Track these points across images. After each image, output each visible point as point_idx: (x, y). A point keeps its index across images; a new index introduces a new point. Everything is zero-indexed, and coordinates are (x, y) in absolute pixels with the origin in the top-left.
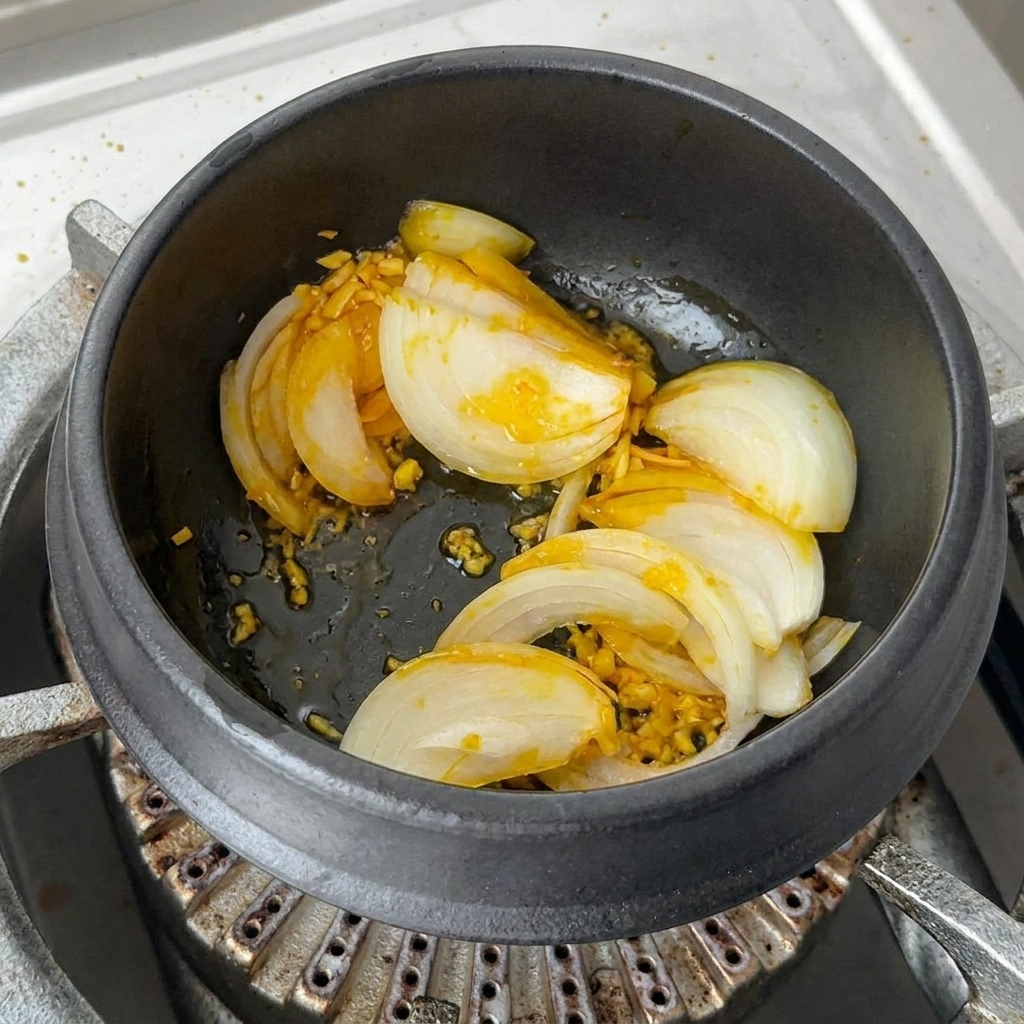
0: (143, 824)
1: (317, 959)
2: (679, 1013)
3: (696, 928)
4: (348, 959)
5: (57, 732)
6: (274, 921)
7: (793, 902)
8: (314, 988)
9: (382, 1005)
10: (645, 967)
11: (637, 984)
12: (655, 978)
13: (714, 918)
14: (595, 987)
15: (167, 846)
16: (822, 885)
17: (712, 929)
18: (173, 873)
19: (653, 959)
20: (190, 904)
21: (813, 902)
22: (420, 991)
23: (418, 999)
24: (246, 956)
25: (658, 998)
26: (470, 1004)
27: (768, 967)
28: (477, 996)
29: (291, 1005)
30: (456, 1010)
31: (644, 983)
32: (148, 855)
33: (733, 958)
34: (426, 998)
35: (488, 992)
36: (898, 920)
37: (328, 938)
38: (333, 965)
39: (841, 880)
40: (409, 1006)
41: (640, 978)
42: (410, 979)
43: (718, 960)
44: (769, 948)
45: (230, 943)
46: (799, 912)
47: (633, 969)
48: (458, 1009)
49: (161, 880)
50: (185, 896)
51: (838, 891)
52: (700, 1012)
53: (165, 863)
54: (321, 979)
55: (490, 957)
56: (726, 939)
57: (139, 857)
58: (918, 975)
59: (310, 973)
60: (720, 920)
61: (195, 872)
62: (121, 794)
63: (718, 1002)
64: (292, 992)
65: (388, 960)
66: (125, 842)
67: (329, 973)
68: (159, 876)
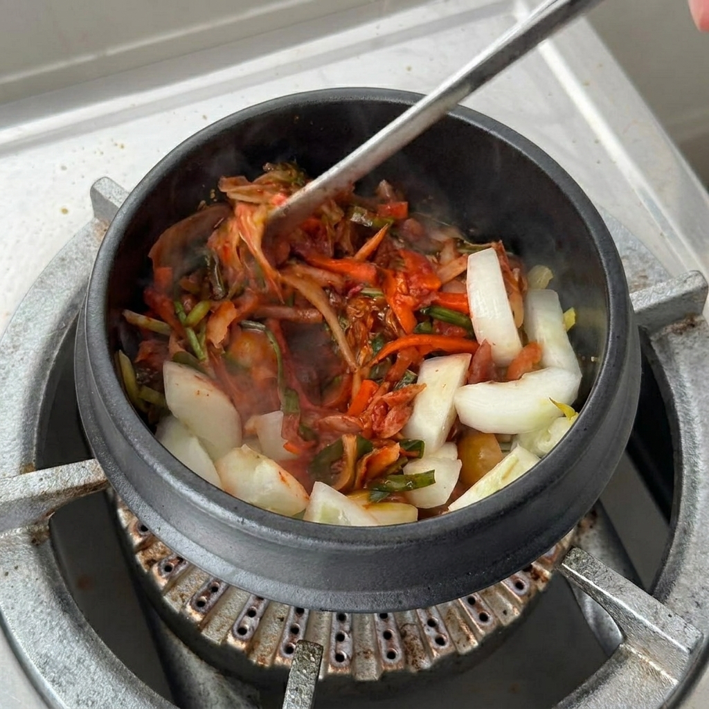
0: (137, 540)
1: (240, 619)
2: (452, 650)
3: (462, 602)
4: (259, 619)
5: (85, 487)
6: (215, 597)
7: (519, 586)
8: (238, 635)
9: (278, 646)
10: (431, 623)
11: (427, 633)
12: (437, 630)
13: (472, 595)
14: (403, 635)
15: (151, 553)
16: (537, 576)
17: (472, 602)
18: (155, 569)
19: (436, 619)
20: (165, 587)
21: (531, 585)
22: (301, 637)
23: (299, 642)
24: (197, 617)
25: (440, 641)
26: (329, 644)
27: (504, 624)
28: (333, 640)
29: (225, 645)
30: (321, 648)
31: (431, 633)
32: (140, 558)
33: (483, 618)
34: (304, 641)
35: (340, 638)
36: (581, 596)
37: (247, 607)
38: (249, 623)
39: (547, 573)
40: (294, 646)
41: (428, 630)
42: (295, 631)
43: (475, 620)
44: (505, 612)
45: (189, 609)
46: (523, 592)
47: (425, 625)
48: (322, 647)
49: (148, 573)
50: (162, 582)
51: (546, 580)
52: (465, 650)
53: (151, 563)
54: (242, 631)
55: (341, 618)
56: (479, 607)
57: (134, 560)
58: (593, 628)
59: (235, 628)
60: (476, 596)
61: (168, 569)
62: (124, 523)
63: (475, 643)
64: (226, 638)
65: (282, 619)
66: (127, 551)
67: (247, 627)
68: (146, 571)
